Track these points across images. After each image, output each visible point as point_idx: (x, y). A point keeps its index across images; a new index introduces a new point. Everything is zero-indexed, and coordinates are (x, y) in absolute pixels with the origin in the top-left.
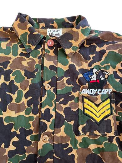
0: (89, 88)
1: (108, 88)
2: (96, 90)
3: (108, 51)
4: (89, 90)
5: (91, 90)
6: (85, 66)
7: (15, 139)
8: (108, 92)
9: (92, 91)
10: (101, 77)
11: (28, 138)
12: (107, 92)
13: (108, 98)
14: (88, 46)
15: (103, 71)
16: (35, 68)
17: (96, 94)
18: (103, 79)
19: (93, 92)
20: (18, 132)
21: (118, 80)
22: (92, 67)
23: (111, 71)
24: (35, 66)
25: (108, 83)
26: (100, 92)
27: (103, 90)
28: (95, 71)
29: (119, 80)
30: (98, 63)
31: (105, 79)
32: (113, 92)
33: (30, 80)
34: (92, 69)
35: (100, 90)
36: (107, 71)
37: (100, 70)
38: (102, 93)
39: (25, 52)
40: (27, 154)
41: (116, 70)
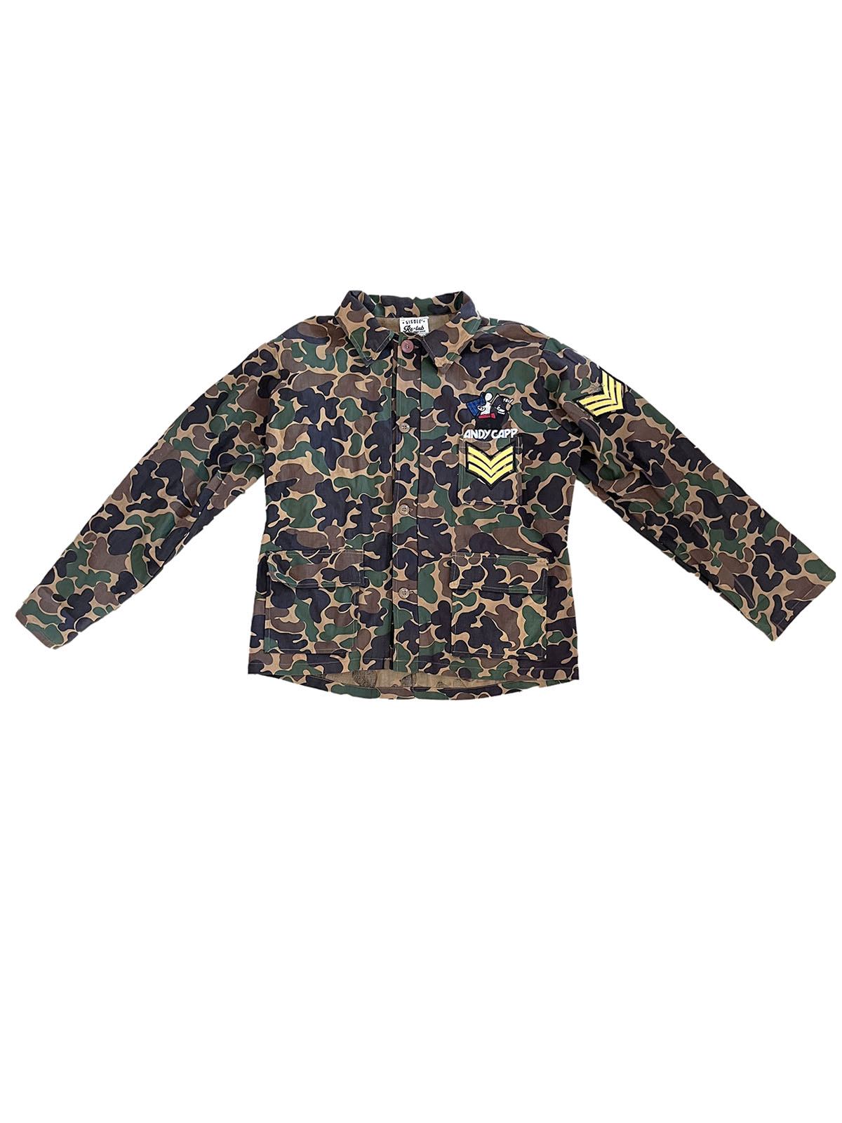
0: (476, 428)
1: (511, 428)
2: (490, 431)
3: (512, 361)
4: (476, 431)
5: (480, 430)
6: (472, 389)
7: (355, 512)
8: (510, 434)
9: (481, 433)
10: (499, 408)
11: (376, 511)
12: (508, 433)
13: (509, 445)
14: (478, 351)
15: (503, 397)
16: (381, 394)
17: (490, 438)
18: (502, 411)
19: (484, 435)
20: (359, 501)
21: (527, 413)
22: (484, 390)
23: (516, 398)
24: (379, 391)
25: (510, 419)
26: (495, 434)
27: (502, 431)
28: (488, 397)
29: (530, 412)
30: (494, 384)
31: (506, 411)
32: (519, 435)
33: (372, 416)
34: (484, 394)
35: (496, 431)
36: (510, 397)
37: (498, 396)
38: (499, 436)
39: (361, 365)
40: (376, 534)
41: (526, 394)
